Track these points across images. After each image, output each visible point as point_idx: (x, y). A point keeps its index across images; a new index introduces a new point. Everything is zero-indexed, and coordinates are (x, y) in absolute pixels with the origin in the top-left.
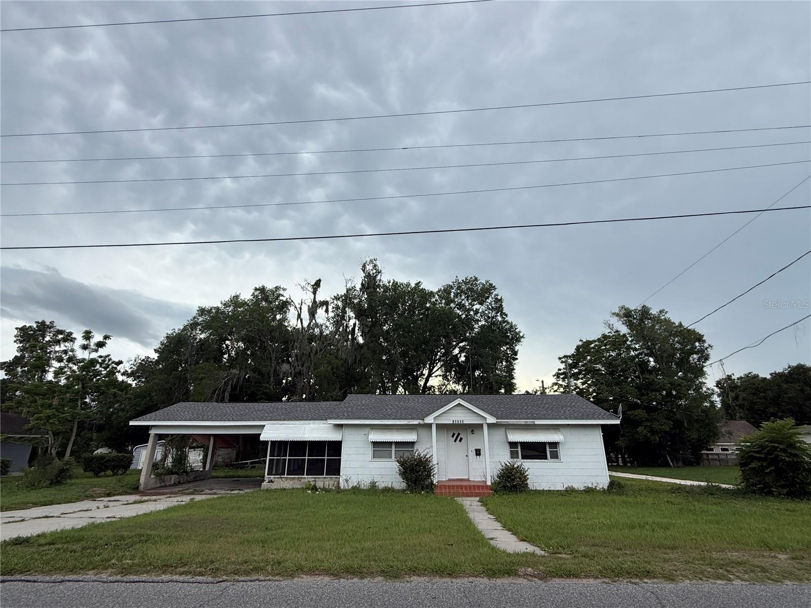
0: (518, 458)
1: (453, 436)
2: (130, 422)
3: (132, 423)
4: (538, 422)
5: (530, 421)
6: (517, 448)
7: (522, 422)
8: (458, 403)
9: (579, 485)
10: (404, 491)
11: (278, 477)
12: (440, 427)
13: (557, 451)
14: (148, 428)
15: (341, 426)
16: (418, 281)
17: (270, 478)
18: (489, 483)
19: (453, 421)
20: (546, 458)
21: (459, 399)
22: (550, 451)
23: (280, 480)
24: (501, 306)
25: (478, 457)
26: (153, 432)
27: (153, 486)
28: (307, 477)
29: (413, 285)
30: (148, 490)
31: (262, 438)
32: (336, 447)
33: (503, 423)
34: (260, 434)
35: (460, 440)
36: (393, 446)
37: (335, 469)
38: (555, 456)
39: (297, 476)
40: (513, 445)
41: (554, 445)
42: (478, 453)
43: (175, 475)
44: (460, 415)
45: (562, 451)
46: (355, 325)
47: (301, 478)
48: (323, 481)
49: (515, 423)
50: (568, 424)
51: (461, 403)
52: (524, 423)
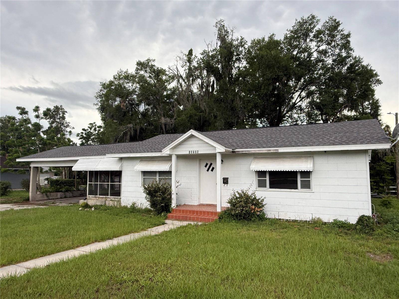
0: (266, 187)
1: (206, 166)
2: (16, 159)
3: (18, 160)
4: (281, 150)
5: (272, 150)
6: (266, 177)
7: (264, 150)
8: (190, 134)
9: (327, 218)
11: (94, 197)
13: (310, 180)
14: (29, 163)
15: (121, 159)
17: (90, 197)
18: (219, 210)
20: (296, 188)
21: (192, 130)
22: (301, 180)
25: (226, 185)
26: (32, 165)
27: (41, 199)
28: (110, 197)
30: (37, 201)
31: (73, 169)
33: (244, 152)
35: (212, 170)
36: (158, 175)
37: (117, 192)
38: (307, 185)
39: (104, 196)
40: (261, 174)
41: (306, 174)
42: (225, 181)
44: (195, 145)
45: (314, 180)
47: (107, 198)
49: (257, 152)
51: (193, 134)
52: (266, 152)
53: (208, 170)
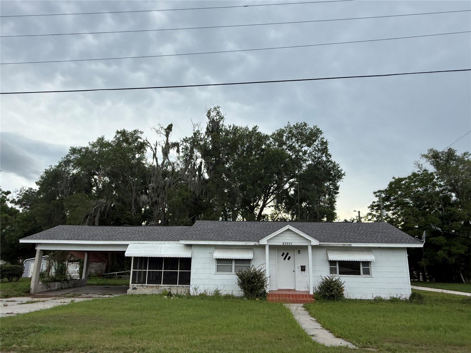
0: (336, 273)
1: (283, 255)
2: (20, 240)
3: (21, 241)
4: (354, 245)
5: (347, 244)
6: (336, 266)
7: (341, 244)
8: (287, 228)
10: (242, 298)
11: (140, 286)
12: (272, 247)
13: (369, 268)
14: (34, 245)
15: (190, 246)
16: (255, 125)
17: (134, 286)
18: (311, 293)
19: (283, 243)
20: (359, 274)
21: (288, 225)
22: (363, 268)
23: (142, 287)
24: (326, 148)
25: (303, 272)
26: (38, 248)
27: (41, 290)
28: (163, 285)
29: (251, 129)
30: (38, 293)
31: (127, 254)
32: (186, 263)
33: (324, 245)
34: (125, 251)
35: (289, 259)
36: (234, 263)
37: (186, 280)
38: (367, 272)
39: (155, 285)
40: (332, 263)
41: (367, 263)
42: (303, 269)
43: (58, 282)
44: (290, 238)
45: (373, 269)
46: (201, 163)
47: (159, 286)
48: (177, 289)
49: (335, 245)
50: (379, 247)
51: (290, 228)
52: (342, 246)
53: (285, 259)
